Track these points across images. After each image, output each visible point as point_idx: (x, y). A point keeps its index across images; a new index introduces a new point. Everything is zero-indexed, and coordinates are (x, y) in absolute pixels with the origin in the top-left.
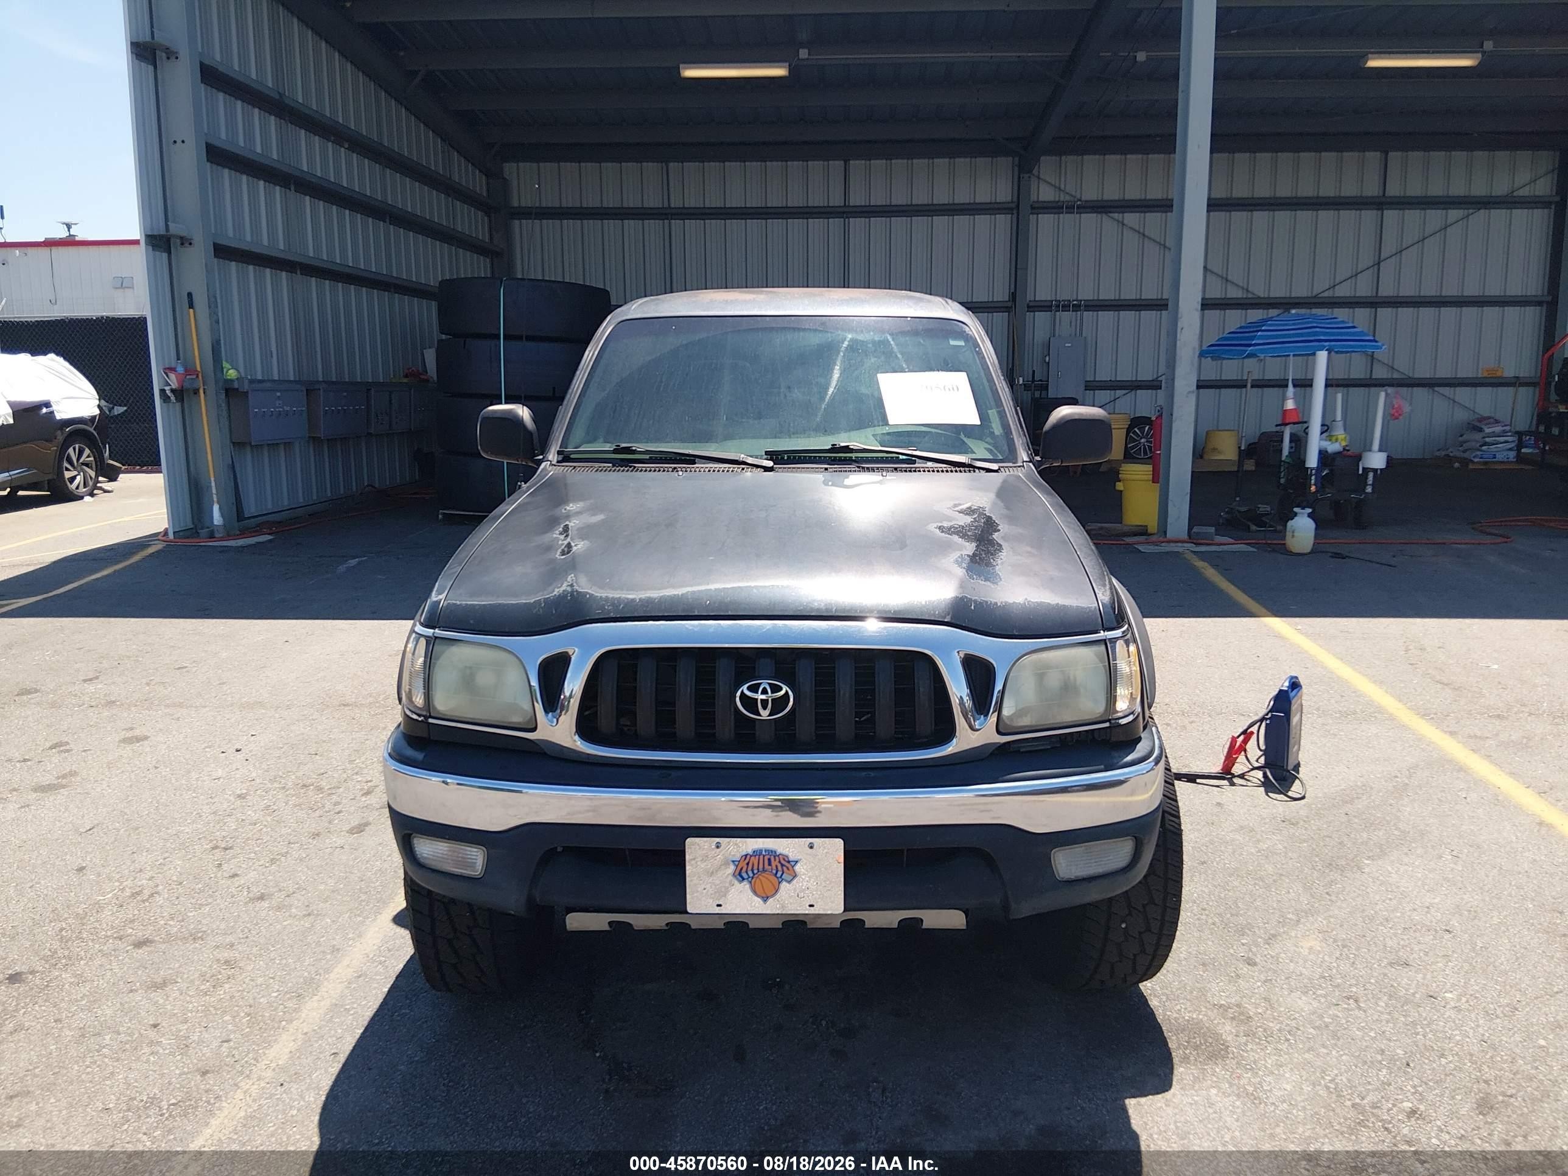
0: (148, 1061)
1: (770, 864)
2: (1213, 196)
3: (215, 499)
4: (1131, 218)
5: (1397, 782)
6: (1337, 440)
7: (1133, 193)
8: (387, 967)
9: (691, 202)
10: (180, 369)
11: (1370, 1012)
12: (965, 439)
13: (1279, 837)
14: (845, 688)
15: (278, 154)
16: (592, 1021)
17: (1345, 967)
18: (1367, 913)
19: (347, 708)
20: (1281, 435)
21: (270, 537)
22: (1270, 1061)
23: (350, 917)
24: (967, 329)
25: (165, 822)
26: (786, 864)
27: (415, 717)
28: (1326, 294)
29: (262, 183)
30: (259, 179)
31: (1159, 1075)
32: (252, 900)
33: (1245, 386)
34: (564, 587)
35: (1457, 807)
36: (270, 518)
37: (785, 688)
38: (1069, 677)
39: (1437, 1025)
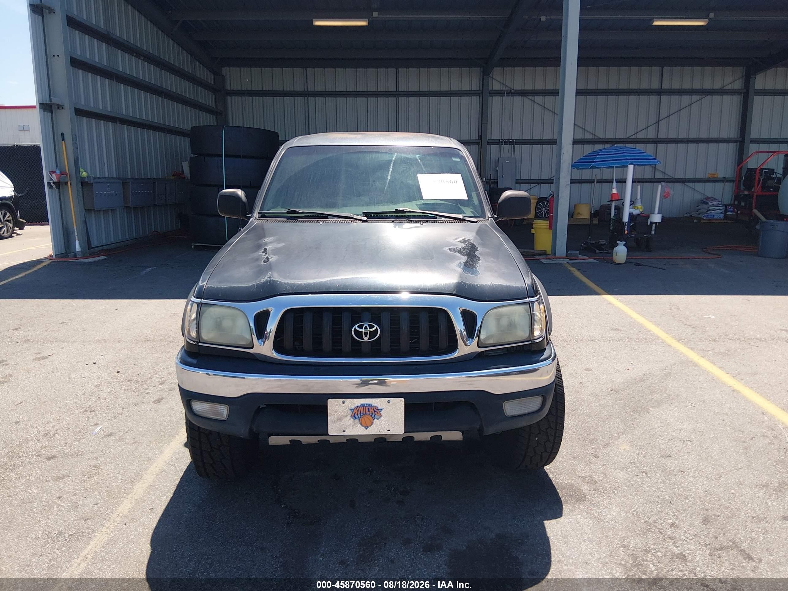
0: (57, 515)
1: (369, 411)
2: (578, 88)
3: (77, 238)
4: (538, 99)
5: (665, 372)
6: (638, 208)
7: (539, 86)
8: (176, 467)
9: (319, 88)
10: (58, 172)
11: (653, 479)
12: (461, 207)
13: (610, 398)
14: (405, 327)
15: (107, 63)
16: (279, 490)
17: (641, 458)
18: (651, 433)
19: (149, 342)
20: (610, 206)
21: (105, 257)
22: (605, 502)
23: (156, 444)
24: (461, 153)
25: (59, 399)
26: (377, 410)
27: (192, 342)
28: (633, 137)
29: (99, 77)
30: (97, 75)
31: (553, 509)
32: (106, 436)
33: (594, 182)
34: (266, 278)
35: (694, 383)
36: (104, 247)
37: (376, 326)
38: (512, 320)
39: (684, 484)
